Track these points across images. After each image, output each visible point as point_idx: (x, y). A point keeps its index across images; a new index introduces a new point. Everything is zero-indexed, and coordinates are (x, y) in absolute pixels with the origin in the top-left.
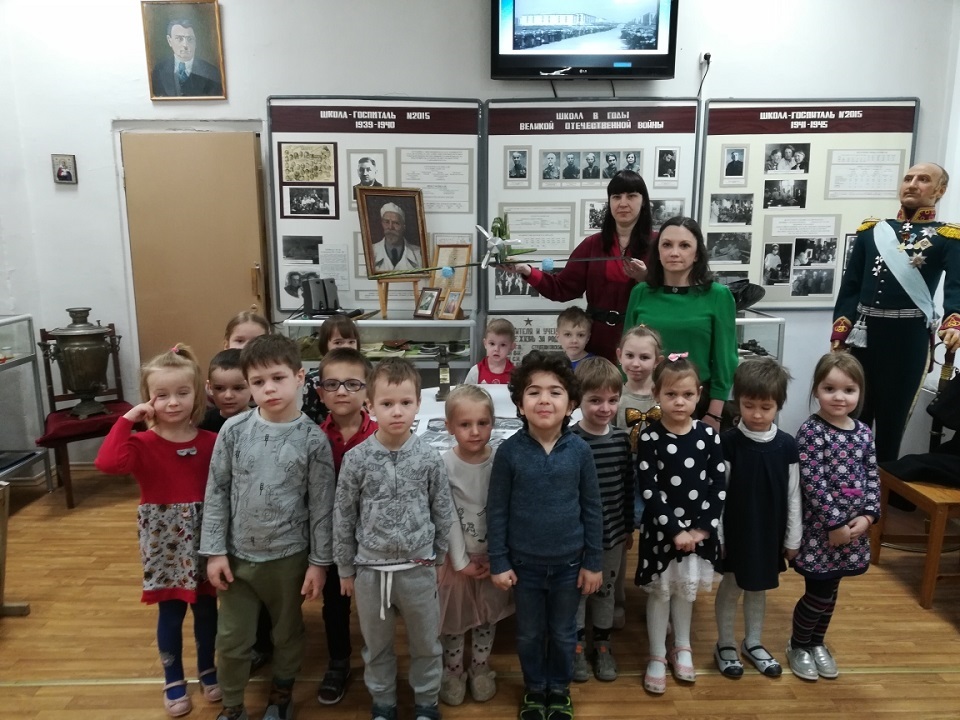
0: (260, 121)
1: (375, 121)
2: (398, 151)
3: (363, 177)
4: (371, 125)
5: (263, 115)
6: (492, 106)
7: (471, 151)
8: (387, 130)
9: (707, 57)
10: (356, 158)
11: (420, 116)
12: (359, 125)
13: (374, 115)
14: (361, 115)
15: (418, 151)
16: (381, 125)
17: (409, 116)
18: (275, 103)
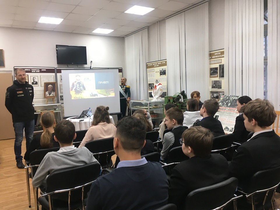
0: (12, 71)
1: (36, 71)
2: (40, 76)
3: (34, 81)
4: (35, 71)
5: (13, 70)
6: (57, 68)
7: (54, 76)
8: (38, 72)
9: (92, 61)
10: (32, 78)
11: (44, 70)
12: (32, 71)
13: (35, 70)
14: (33, 70)
15: (44, 76)
16: (37, 71)
17: (42, 70)
18: (15, 68)
